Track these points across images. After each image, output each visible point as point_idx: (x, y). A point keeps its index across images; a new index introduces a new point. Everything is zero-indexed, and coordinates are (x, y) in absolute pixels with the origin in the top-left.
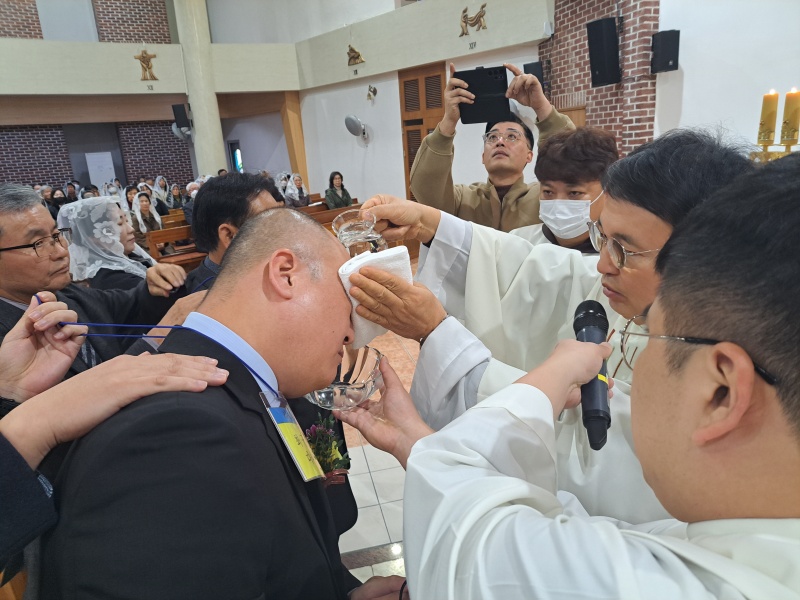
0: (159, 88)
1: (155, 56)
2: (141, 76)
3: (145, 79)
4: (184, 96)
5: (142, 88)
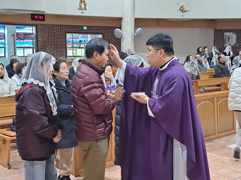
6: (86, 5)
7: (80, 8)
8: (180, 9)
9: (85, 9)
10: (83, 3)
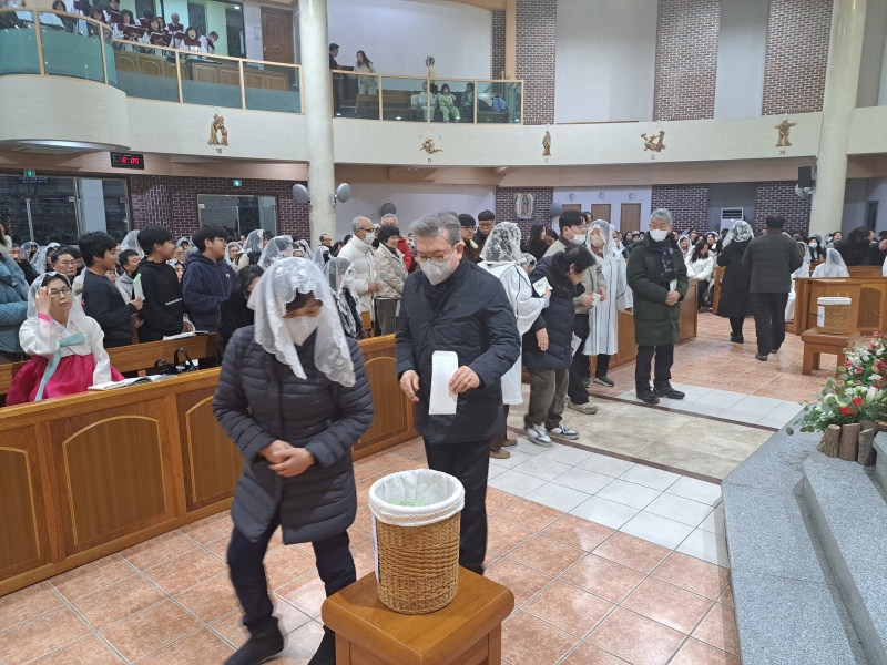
0: (790, 152)
1: (794, 125)
2: (776, 142)
3: (779, 145)
4: (814, 159)
5: (775, 153)
6: (224, 134)
7: (214, 141)
8: (425, 147)
9: (225, 142)
10: (219, 131)
